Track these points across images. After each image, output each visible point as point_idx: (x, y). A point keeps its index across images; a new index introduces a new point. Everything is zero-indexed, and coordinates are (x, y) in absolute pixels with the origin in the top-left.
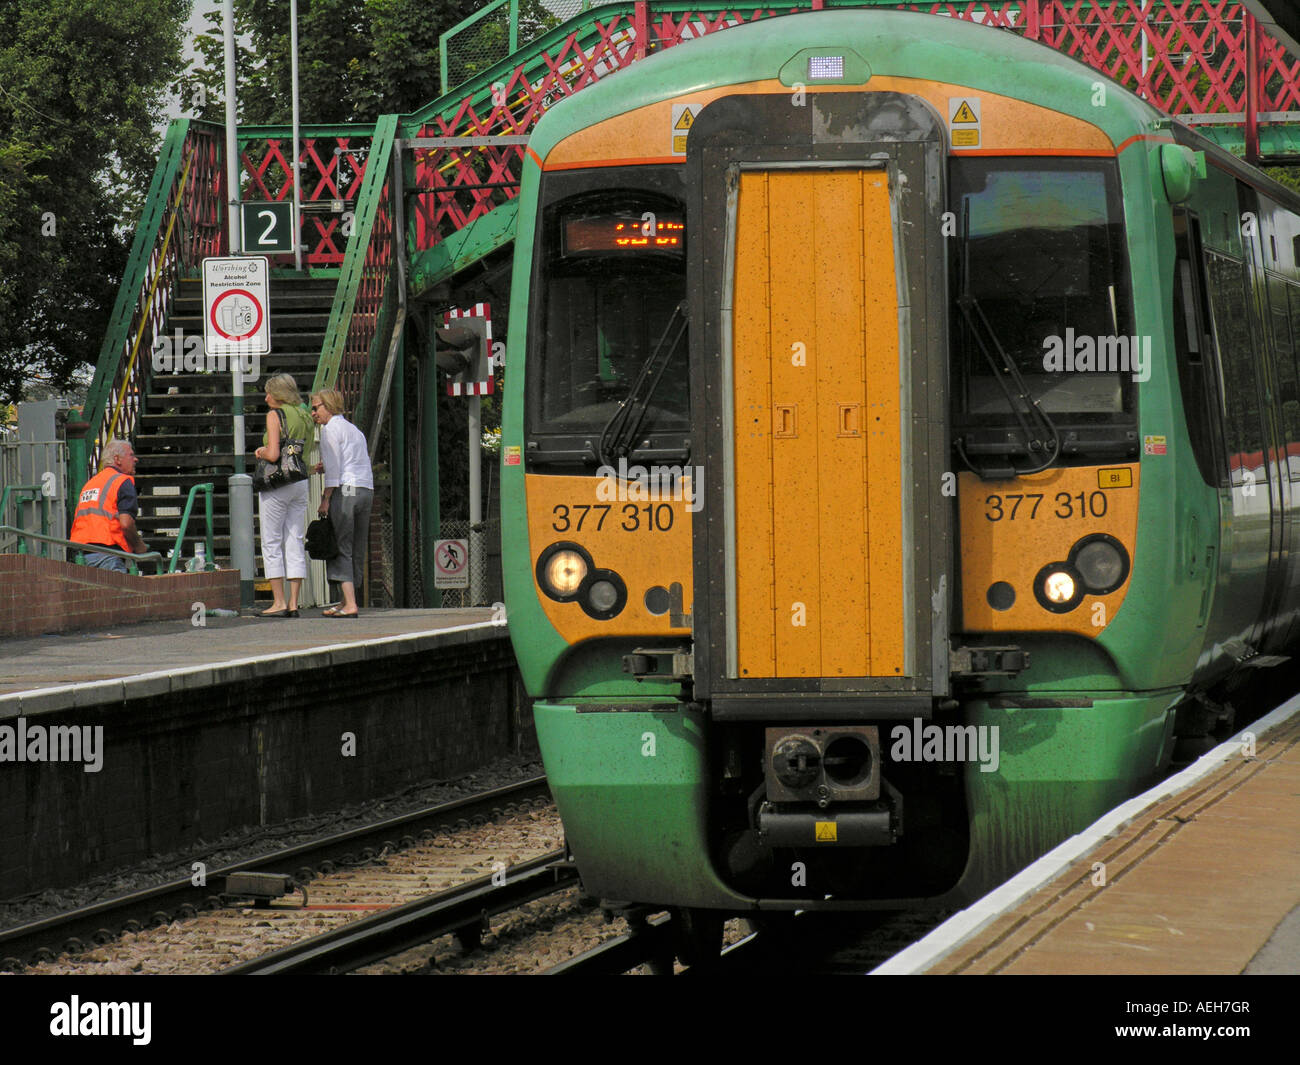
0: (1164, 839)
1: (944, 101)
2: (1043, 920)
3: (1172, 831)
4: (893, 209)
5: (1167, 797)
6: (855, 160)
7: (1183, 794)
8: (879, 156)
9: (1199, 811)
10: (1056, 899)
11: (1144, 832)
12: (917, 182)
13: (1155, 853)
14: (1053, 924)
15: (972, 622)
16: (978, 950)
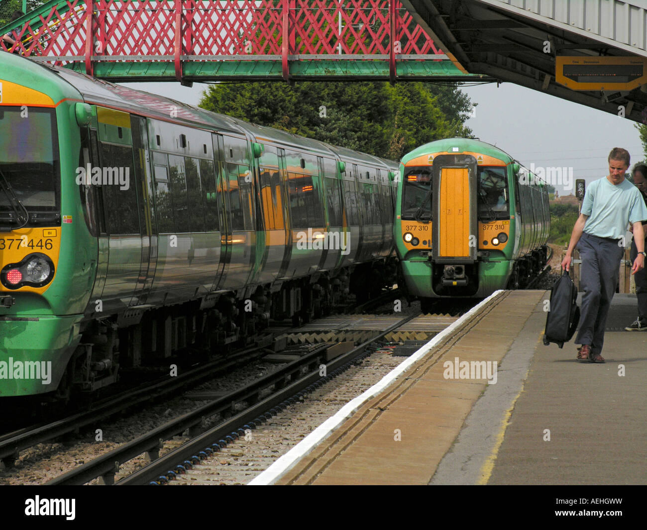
0: (374, 419)
1: (477, 156)
2: (324, 460)
3: (378, 415)
4: (468, 175)
5: (372, 397)
6: (462, 166)
7: (379, 396)
8: (466, 166)
9: (389, 405)
10: (328, 449)
11: (364, 415)
12: (473, 171)
13: (372, 426)
14: (329, 463)
15: (480, 247)
16: (295, 475)
